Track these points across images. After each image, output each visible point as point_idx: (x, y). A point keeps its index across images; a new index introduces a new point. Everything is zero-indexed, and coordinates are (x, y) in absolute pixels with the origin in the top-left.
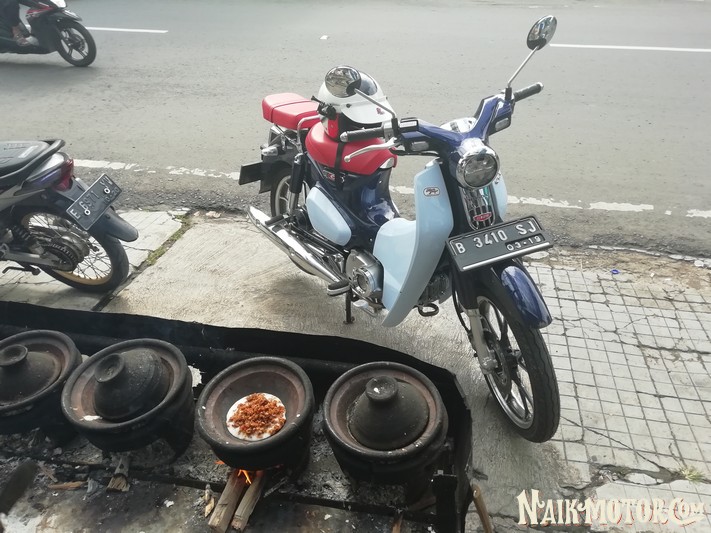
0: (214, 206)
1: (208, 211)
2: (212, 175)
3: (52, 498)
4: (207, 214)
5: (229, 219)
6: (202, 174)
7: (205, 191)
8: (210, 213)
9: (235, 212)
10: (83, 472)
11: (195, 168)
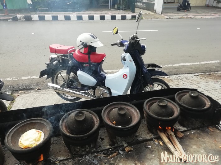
0: (21, 89)
1: (19, 91)
2: (15, 79)
3: (112, 160)
4: (19, 92)
5: (29, 92)
6: (10, 79)
7: (15, 85)
8: (20, 92)
9: (30, 89)
10: (113, 150)
11: (6, 78)
